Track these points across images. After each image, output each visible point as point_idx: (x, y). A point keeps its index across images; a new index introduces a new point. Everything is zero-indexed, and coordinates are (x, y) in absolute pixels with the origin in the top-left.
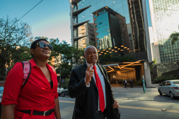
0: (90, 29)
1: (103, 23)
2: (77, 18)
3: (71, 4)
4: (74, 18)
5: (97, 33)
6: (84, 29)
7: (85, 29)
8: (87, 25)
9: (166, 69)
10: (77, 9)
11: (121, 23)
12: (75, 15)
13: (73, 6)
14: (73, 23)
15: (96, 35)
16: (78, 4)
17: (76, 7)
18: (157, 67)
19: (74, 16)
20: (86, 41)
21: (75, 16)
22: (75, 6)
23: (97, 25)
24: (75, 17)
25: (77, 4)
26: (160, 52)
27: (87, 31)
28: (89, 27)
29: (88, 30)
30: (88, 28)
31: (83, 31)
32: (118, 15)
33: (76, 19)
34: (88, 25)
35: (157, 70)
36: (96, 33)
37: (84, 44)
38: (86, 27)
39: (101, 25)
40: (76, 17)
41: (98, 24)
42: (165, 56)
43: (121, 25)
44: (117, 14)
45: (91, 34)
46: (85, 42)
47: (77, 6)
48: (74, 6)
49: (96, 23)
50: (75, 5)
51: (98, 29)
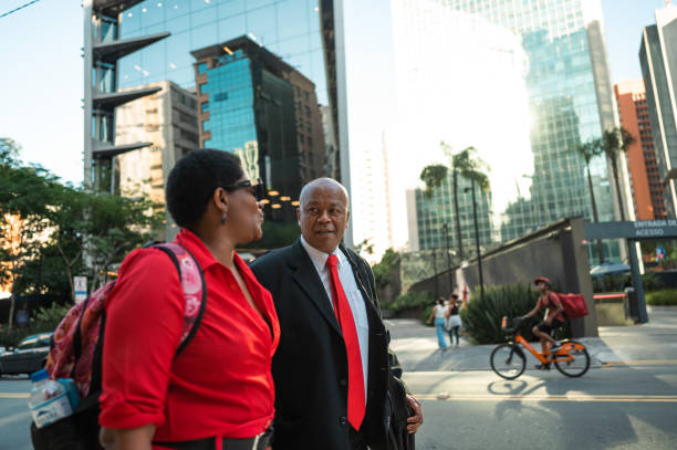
0: (181, 112)
1: (229, 95)
2: (114, 71)
3: (90, 11)
4: (100, 70)
5: (209, 132)
6: (155, 111)
7: (160, 110)
8: (169, 96)
9: (426, 270)
10: (116, 36)
11: (300, 103)
12: (106, 58)
13: (99, 21)
14: (94, 90)
15: (201, 138)
16: (121, 16)
17: (112, 28)
18: (402, 264)
19: (98, 63)
20: (163, 157)
21: (103, 60)
22: (110, 22)
23: (206, 102)
24: (106, 65)
25: (116, 17)
26: (420, 214)
27: (170, 118)
28: (179, 105)
29: (173, 115)
30: (174, 108)
31: (152, 116)
32: (292, 74)
33: (109, 73)
34: (173, 95)
35: (402, 272)
36: (204, 133)
37: (155, 168)
38: (165, 105)
39: (224, 103)
40: (111, 66)
41: (211, 100)
42: (432, 227)
43: (300, 109)
44: (289, 69)
45: (183, 132)
46: (159, 162)
47: (116, 24)
48: (103, 20)
49: (206, 94)
50: (107, 19)
51: (212, 118)
